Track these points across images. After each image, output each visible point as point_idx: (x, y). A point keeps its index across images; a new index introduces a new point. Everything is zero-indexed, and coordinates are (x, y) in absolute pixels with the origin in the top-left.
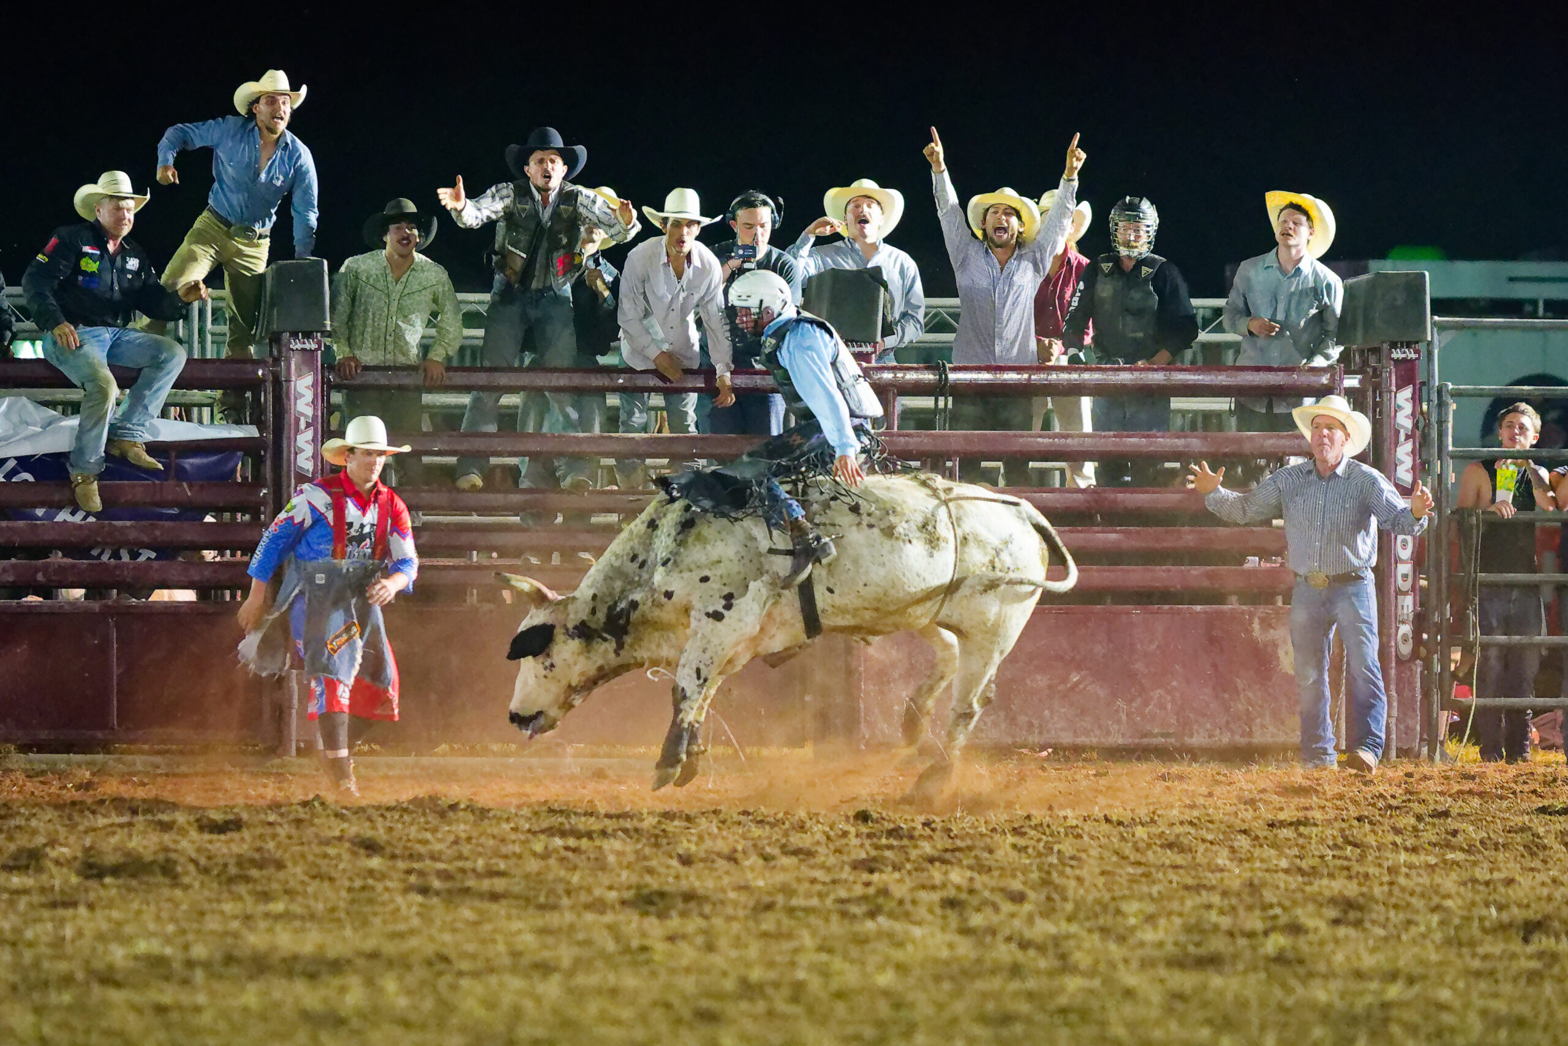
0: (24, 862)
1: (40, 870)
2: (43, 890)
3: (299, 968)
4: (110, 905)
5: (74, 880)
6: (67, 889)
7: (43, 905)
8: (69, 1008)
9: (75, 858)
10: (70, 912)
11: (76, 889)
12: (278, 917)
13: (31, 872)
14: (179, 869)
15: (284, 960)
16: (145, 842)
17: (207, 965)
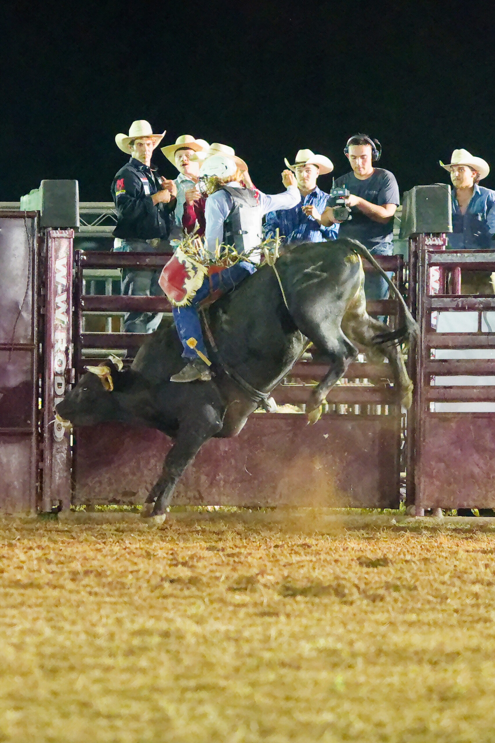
0: (243, 586)
1: (254, 591)
2: (255, 604)
3: (426, 657)
4: (301, 615)
5: (277, 598)
6: (272, 604)
7: (256, 615)
8: (273, 684)
9: (277, 583)
10: (273, 619)
11: (278, 603)
12: (411, 624)
13: (248, 592)
14: (346, 591)
15: (416, 653)
16: (323, 573)
17: (365, 655)
